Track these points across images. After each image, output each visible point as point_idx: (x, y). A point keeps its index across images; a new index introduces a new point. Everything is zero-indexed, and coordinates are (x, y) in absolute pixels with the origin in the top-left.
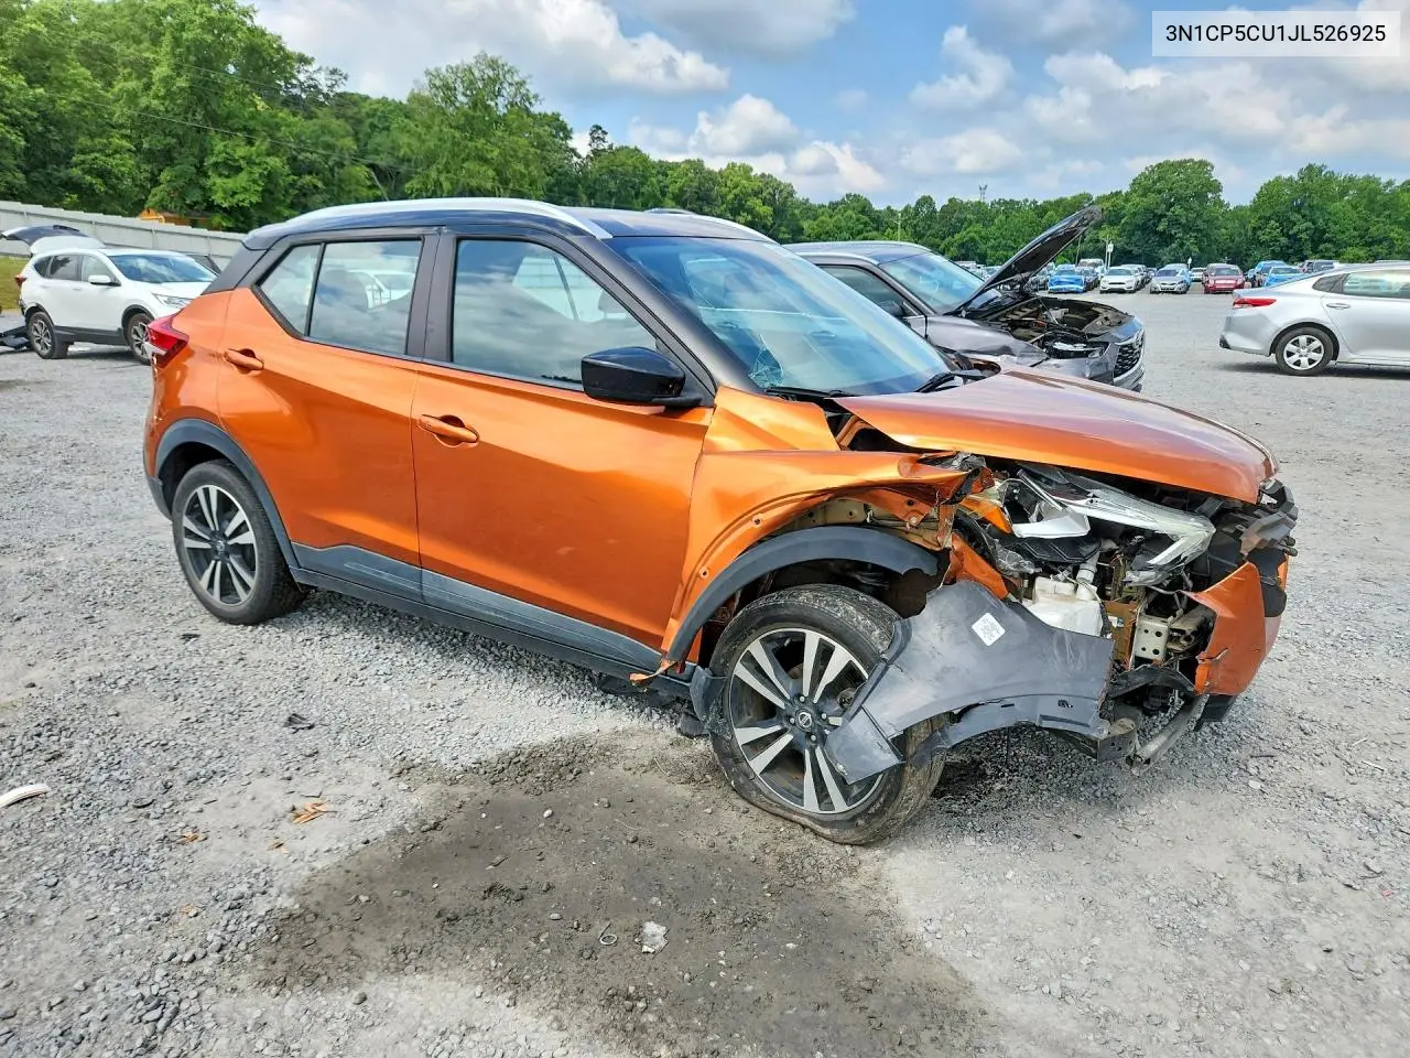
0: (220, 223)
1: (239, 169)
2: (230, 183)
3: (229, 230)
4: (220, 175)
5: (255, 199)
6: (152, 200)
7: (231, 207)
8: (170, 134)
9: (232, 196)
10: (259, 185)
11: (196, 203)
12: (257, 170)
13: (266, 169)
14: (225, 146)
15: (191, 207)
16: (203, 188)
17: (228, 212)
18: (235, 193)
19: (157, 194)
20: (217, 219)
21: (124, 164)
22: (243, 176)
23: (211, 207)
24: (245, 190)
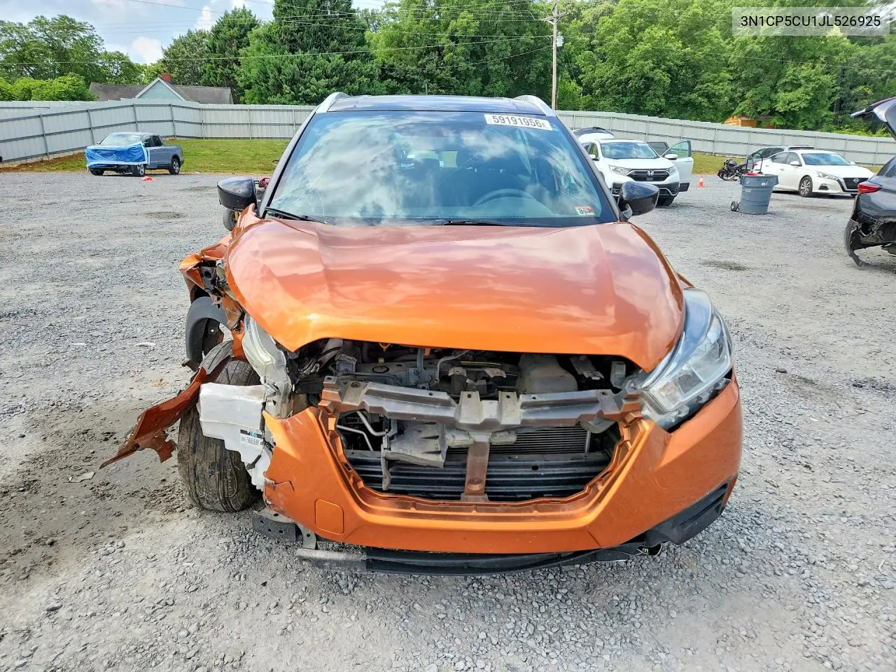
0: (775, 123)
1: (800, 85)
2: (790, 96)
3: (782, 127)
4: (785, 91)
5: (803, 105)
6: (738, 110)
7: (785, 112)
8: (761, 67)
9: (788, 104)
10: (809, 95)
11: (763, 110)
12: (812, 85)
13: (817, 84)
14: (794, 71)
15: (759, 113)
16: (771, 101)
17: (784, 114)
18: (790, 102)
19: (743, 106)
20: (774, 120)
21: (724, 89)
22: (801, 90)
23: (773, 112)
24: (799, 99)
